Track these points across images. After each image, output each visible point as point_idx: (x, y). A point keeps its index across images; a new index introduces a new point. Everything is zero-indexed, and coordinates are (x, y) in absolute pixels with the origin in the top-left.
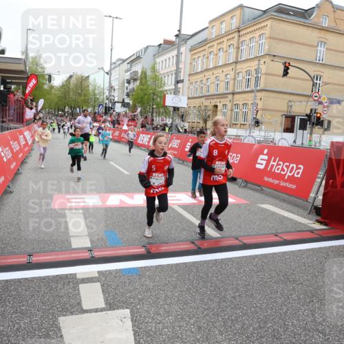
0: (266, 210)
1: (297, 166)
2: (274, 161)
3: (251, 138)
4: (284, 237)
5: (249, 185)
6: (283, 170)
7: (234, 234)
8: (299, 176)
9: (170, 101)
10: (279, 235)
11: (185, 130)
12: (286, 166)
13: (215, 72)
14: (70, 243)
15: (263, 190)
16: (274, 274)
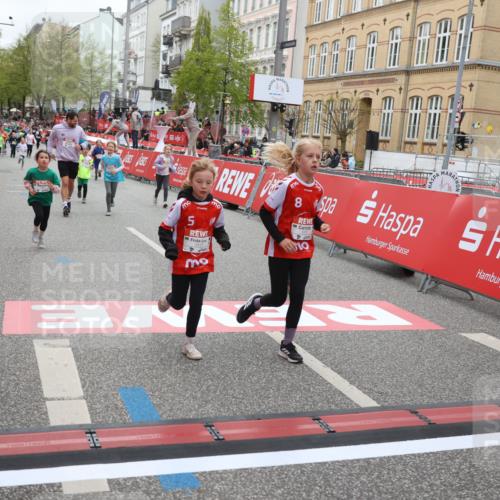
3: (446, 178)
5: (442, 287)
7: (408, 401)
9: (265, 89)
13: (367, 21)
14: (46, 413)
15: (472, 299)
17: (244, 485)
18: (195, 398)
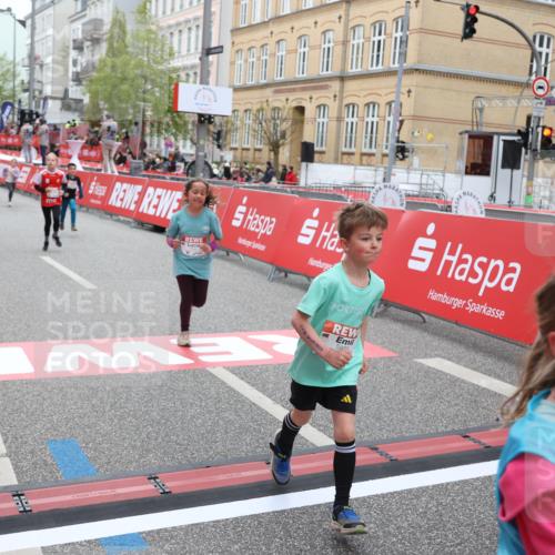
0: (439, 374)
1: (506, 264)
2: (452, 252)
3: (389, 192)
4: (483, 441)
5: (393, 310)
6: (473, 274)
8: (511, 288)
10: (472, 435)
11: (227, 170)
12: (481, 264)
13: (297, 24)
15: (425, 321)
16: (467, 533)
17: (197, 543)
18: (134, 447)
